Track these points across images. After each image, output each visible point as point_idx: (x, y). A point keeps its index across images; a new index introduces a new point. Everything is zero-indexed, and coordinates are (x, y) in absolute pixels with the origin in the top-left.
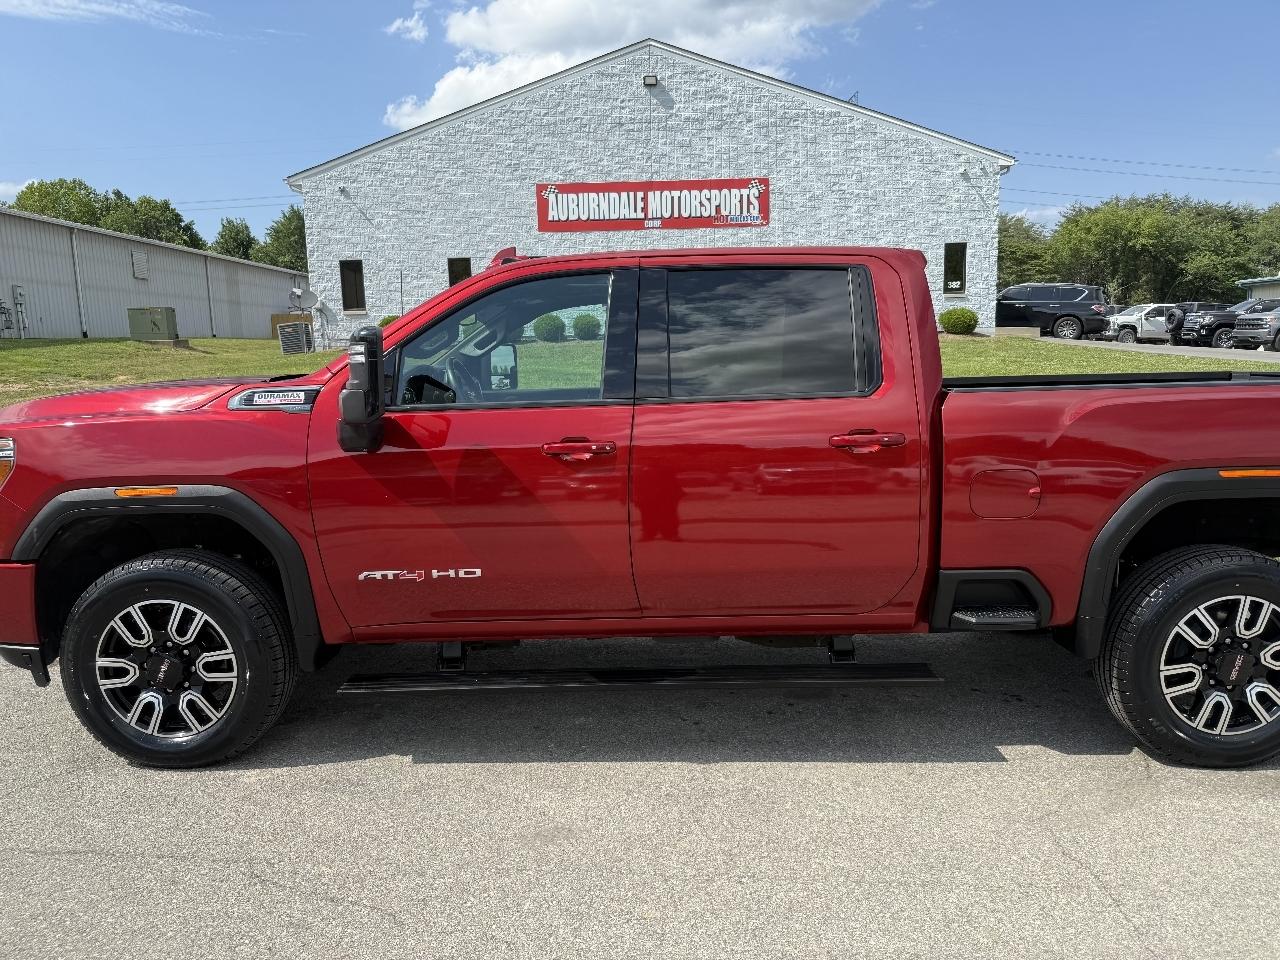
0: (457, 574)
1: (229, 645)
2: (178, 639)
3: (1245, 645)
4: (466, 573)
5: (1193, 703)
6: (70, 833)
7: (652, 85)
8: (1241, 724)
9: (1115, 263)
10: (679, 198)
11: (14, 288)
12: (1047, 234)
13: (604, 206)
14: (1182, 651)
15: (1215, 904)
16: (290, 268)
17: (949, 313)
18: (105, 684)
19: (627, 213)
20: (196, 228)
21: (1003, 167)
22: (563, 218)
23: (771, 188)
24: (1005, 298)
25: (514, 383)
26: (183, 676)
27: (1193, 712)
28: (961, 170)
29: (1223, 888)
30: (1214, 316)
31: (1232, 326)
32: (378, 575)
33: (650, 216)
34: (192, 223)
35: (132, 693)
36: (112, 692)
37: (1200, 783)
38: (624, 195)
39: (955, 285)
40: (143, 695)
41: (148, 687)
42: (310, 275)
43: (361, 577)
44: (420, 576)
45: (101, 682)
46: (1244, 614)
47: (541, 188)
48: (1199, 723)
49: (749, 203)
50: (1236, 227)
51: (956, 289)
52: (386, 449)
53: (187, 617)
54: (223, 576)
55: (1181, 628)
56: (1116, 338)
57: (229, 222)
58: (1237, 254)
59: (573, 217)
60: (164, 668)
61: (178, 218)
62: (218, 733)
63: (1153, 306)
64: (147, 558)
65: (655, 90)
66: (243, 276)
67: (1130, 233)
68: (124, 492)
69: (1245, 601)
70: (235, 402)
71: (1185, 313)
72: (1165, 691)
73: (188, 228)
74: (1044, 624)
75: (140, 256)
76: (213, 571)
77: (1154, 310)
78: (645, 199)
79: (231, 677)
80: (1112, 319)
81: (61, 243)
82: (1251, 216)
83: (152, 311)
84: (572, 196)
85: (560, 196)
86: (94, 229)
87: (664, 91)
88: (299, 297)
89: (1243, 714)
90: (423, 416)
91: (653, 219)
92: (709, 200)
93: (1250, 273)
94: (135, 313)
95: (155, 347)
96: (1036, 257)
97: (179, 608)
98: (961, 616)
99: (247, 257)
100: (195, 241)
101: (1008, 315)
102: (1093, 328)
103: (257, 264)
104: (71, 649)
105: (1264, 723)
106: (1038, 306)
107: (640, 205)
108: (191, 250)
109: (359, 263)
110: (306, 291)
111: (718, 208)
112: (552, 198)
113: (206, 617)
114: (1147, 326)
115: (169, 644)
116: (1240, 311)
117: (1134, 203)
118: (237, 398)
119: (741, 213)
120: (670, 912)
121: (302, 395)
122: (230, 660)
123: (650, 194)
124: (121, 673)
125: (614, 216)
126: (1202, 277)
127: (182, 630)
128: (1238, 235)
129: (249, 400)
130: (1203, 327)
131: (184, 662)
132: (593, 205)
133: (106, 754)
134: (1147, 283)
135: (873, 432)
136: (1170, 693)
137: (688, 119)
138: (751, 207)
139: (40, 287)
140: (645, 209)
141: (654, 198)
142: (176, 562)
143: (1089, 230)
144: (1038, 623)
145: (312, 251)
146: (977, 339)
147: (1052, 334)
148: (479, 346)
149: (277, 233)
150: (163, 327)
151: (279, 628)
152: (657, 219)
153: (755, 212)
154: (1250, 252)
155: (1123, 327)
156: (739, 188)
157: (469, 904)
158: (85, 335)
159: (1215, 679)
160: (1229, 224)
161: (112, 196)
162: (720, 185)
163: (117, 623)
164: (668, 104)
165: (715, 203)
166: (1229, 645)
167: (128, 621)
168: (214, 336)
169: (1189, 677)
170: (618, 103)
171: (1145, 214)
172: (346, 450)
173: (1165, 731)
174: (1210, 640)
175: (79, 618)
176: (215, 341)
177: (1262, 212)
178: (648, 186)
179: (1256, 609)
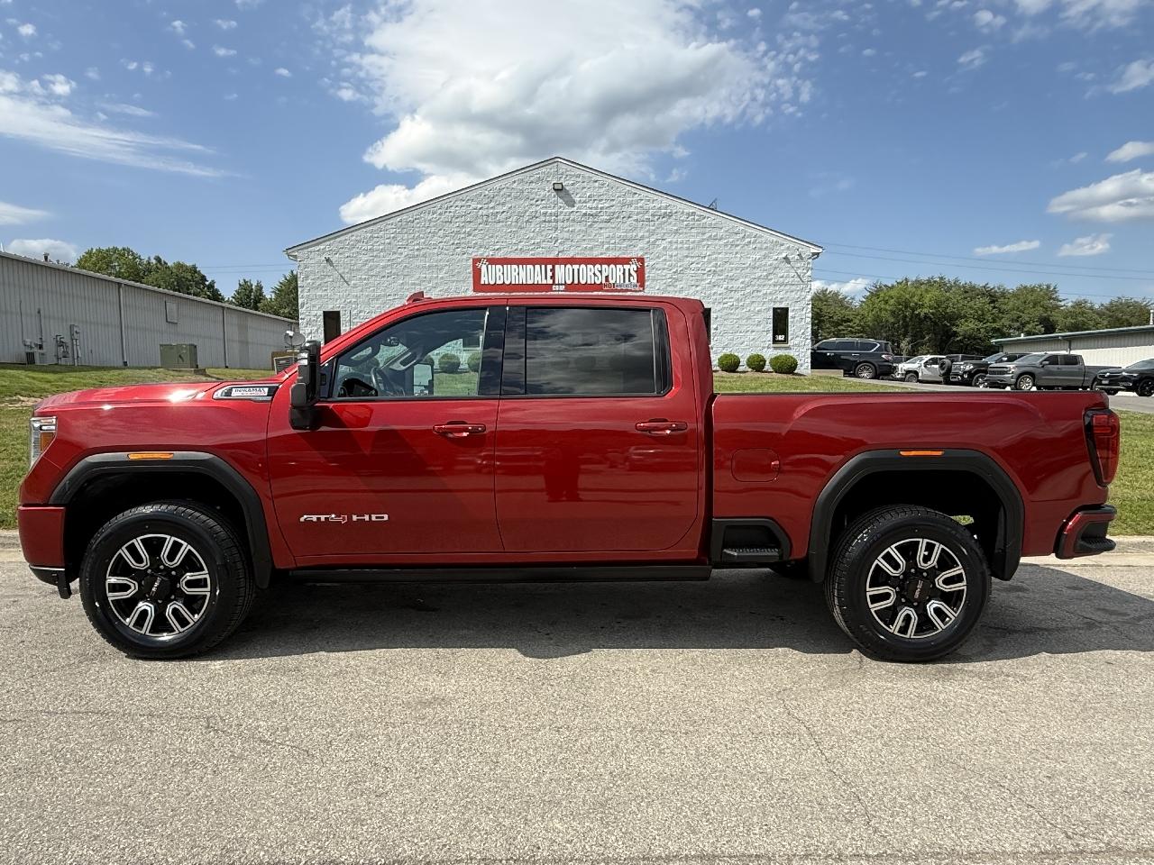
0: (370, 517)
1: (205, 567)
2: (168, 564)
3: (925, 574)
4: (377, 518)
5: (889, 615)
6: (76, 700)
7: (559, 190)
8: (925, 630)
9: (906, 326)
10: (579, 270)
11: (71, 327)
12: (857, 304)
13: (522, 274)
14: (880, 578)
15: (885, 744)
16: (289, 318)
17: (777, 358)
18: (112, 596)
19: (539, 279)
20: (216, 286)
21: (814, 254)
22: (492, 283)
23: (646, 264)
24: (819, 348)
25: (431, 392)
26: (170, 590)
27: (891, 622)
28: (784, 255)
29: (892, 735)
30: (974, 364)
31: (986, 372)
32: (314, 518)
33: (557, 282)
34: (213, 282)
35: (132, 603)
36: (116, 602)
37: (895, 672)
38: (537, 267)
39: (781, 338)
40: (141, 604)
41: (143, 599)
42: (300, 321)
43: (302, 519)
44: (344, 519)
45: (109, 594)
46: (922, 552)
47: (476, 261)
48: (894, 629)
49: (630, 275)
50: (993, 302)
51: (781, 341)
52: (323, 429)
53: (176, 547)
54: (204, 517)
55: (880, 561)
56: (902, 380)
57: (246, 282)
58: (994, 321)
59: (499, 282)
60: (156, 585)
61: (204, 278)
62: (194, 632)
63: (929, 357)
64: (150, 505)
65: (562, 194)
66: (251, 322)
67: (916, 304)
68: (134, 456)
69: (923, 543)
70: (218, 394)
71: (952, 362)
72: (871, 606)
73: (211, 286)
74: (785, 558)
75: (172, 306)
76: (197, 514)
77: (932, 359)
78: (553, 270)
79: (206, 591)
80: (900, 366)
81: (112, 294)
82: (1003, 295)
83: (179, 346)
84: (499, 267)
85: (490, 266)
86: (138, 284)
87: (567, 193)
88: (291, 337)
89: (925, 624)
90: (351, 406)
91: (559, 284)
92: (601, 272)
93: (1004, 335)
94: (166, 349)
95: (181, 374)
96: (849, 321)
97: (170, 540)
98: (728, 552)
99: (256, 309)
100: (216, 296)
101: (819, 361)
102: (884, 372)
103: (263, 314)
104: (88, 569)
105: (940, 630)
106: (844, 354)
107: (550, 274)
108: (212, 302)
109: (338, 313)
110: (297, 334)
111: (607, 277)
112: (484, 268)
113: (189, 547)
114: (926, 372)
115: (162, 567)
116: (991, 361)
117: (918, 283)
118: (220, 392)
119: (624, 281)
120: (504, 749)
121: (266, 390)
122: (205, 579)
123: (557, 266)
124: (125, 588)
125: (530, 282)
126: (970, 337)
127: (171, 556)
128: (994, 307)
129: (229, 393)
130: (965, 372)
131: (172, 580)
132: (515, 274)
133: (110, 649)
134: (929, 340)
135: (666, 421)
136: (874, 607)
137: (585, 214)
138: (631, 278)
139: (93, 327)
140: (553, 277)
141: (559, 269)
142: (169, 508)
143: (886, 302)
144: (781, 556)
145: (303, 305)
146: (796, 377)
147: (855, 375)
148: (403, 363)
149: (279, 292)
150: (187, 359)
151: (243, 555)
152: (562, 284)
153: (634, 280)
154: (1003, 320)
155: (908, 372)
156: (623, 264)
157: (363, 744)
158: (125, 363)
159: (905, 597)
160: (987, 300)
161: (154, 262)
162: (609, 261)
163: (124, 552)
164: (571, 203)
165: (605, 274)
166: (913, 574)
167: (132, 550)
168: (227, 367)
169: (886, 596)
170: (533, 202)
171: (927, 291)
172: (295, 428)
173: (871, 634)
174: (900, 570)
175: (96, 547)
176: (227, 371)
177: (1011, 291)
178: (555, 261)
179: (930, 548)
